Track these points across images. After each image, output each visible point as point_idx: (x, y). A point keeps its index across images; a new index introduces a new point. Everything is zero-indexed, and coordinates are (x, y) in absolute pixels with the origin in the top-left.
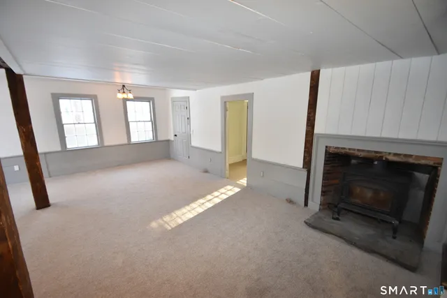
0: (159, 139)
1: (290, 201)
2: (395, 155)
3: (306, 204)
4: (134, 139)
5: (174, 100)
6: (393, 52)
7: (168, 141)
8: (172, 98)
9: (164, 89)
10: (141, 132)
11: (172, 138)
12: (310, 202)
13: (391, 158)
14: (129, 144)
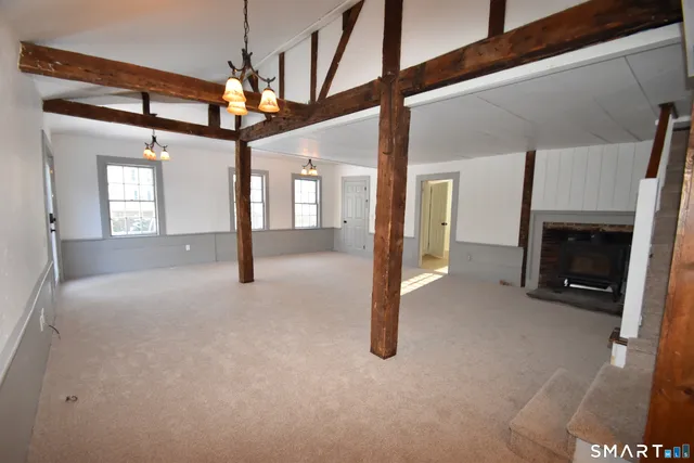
0: (324, 226)
1: (504, 283)
2: (611, 226)
3: (523, 285)
4: (298, 225)
5: (345, 180)
6: (598, 136)
7: (333, 229)
8: (343, 178)
9: (334, 164)
10: (306, 217)
11: (338, 224)
12: (527, 281)
13: (607, 229)
14: (294, 229)
